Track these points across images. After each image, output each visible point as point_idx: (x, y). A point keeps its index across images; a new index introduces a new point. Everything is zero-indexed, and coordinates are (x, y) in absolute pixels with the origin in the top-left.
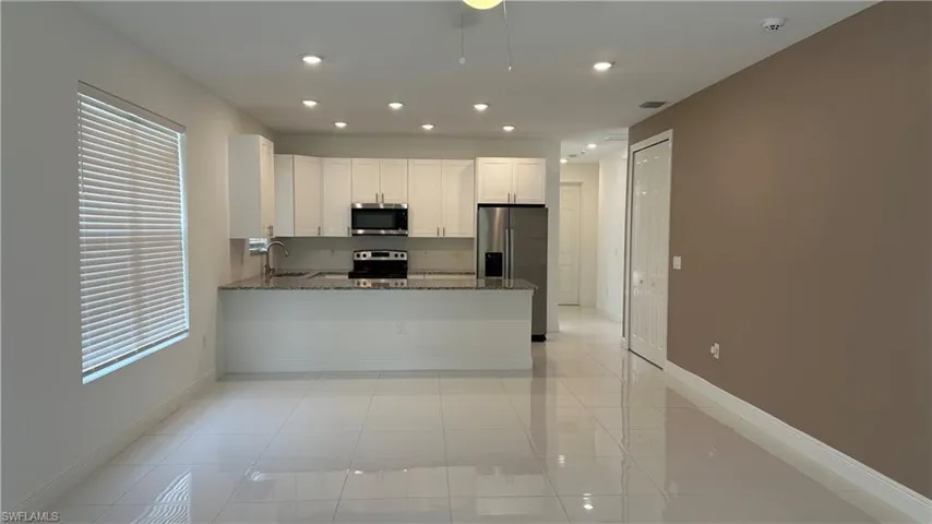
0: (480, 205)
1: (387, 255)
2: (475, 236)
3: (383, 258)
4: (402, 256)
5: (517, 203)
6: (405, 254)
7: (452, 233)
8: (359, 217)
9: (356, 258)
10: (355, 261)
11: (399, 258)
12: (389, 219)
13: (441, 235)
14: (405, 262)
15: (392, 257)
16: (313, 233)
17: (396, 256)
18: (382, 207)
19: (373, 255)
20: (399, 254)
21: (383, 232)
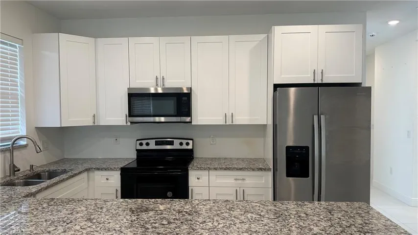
0: (276, 86)
1: (171, 143)
2: (270, 122)
3: (169, 147)
4: (188, 144)
5: (325, 81)
6: (191, 142)
7: (242, 119)
8: (137, 102)
9: (139, 147)
10: (137, 150)
11: (184, 147)
12: (171, 105)
13: (229, 122)
14: (191, 151)
15: (176, 146)
16: (87, 121)
17: (181, 144)
18: (160, 91)
19: (157, 144)
20: (184, 142)
21: (163, 119)
